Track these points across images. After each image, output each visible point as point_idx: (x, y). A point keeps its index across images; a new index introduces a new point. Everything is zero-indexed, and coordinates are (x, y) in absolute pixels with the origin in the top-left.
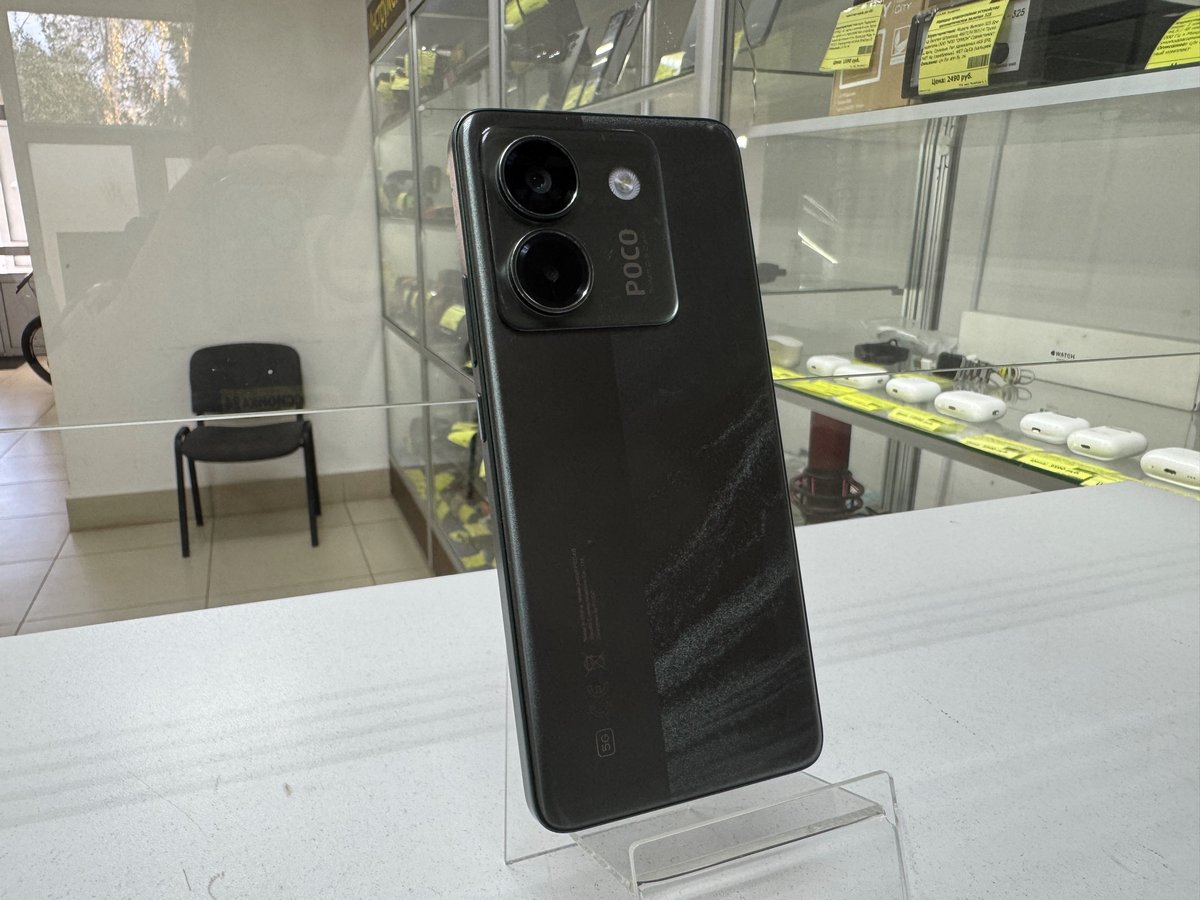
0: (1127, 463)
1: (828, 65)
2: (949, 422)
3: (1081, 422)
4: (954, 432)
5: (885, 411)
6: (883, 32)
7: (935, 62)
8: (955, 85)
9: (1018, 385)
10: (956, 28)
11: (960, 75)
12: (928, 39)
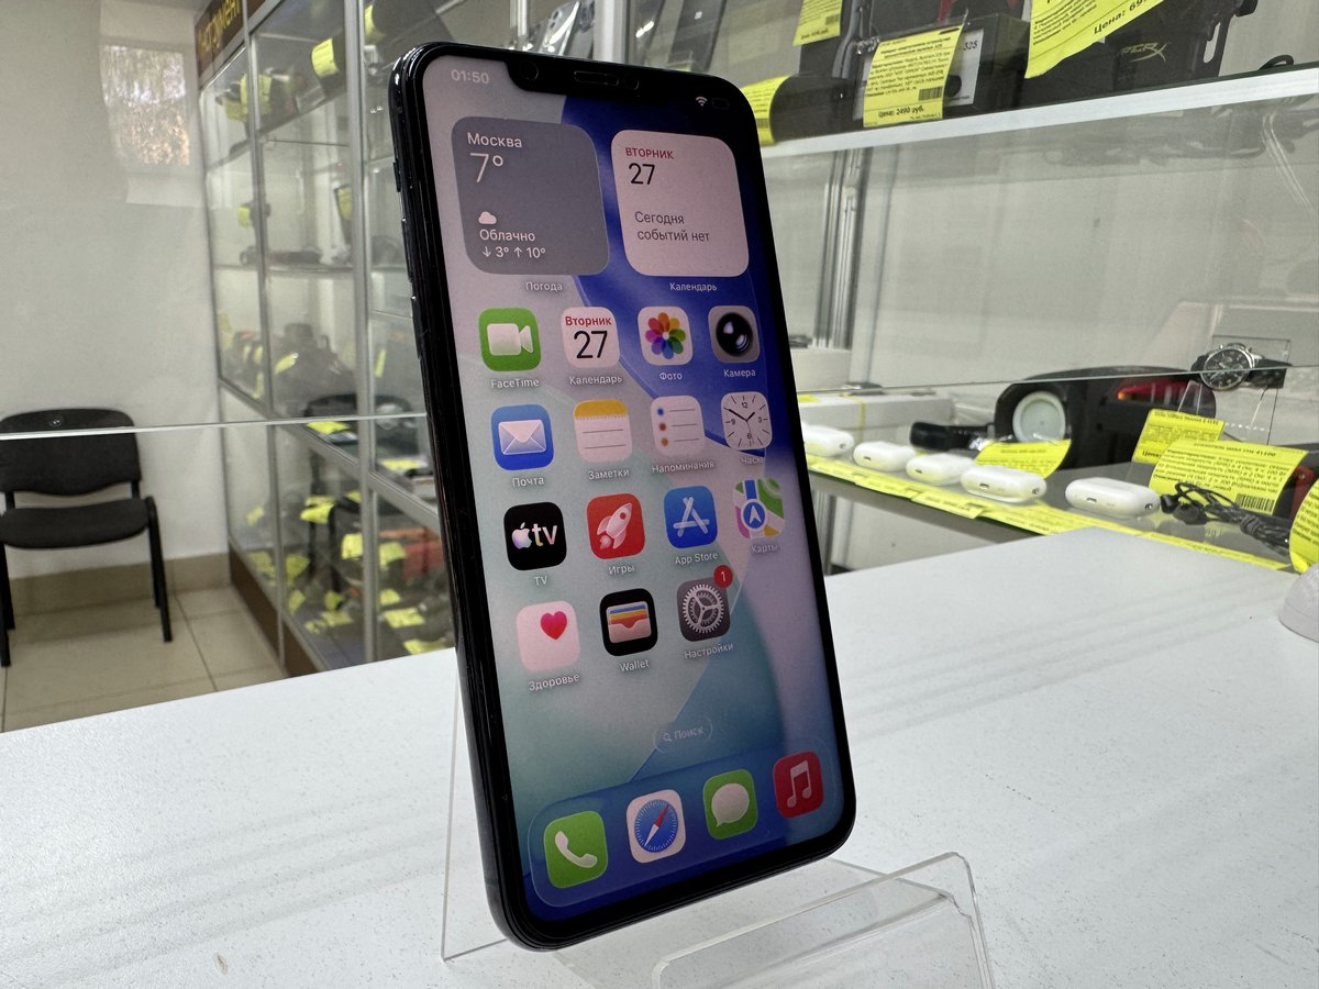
7: (883, 94)
8: (905, 118)
10: (903, 59)
11: (911, 107)
12: (874, 70)
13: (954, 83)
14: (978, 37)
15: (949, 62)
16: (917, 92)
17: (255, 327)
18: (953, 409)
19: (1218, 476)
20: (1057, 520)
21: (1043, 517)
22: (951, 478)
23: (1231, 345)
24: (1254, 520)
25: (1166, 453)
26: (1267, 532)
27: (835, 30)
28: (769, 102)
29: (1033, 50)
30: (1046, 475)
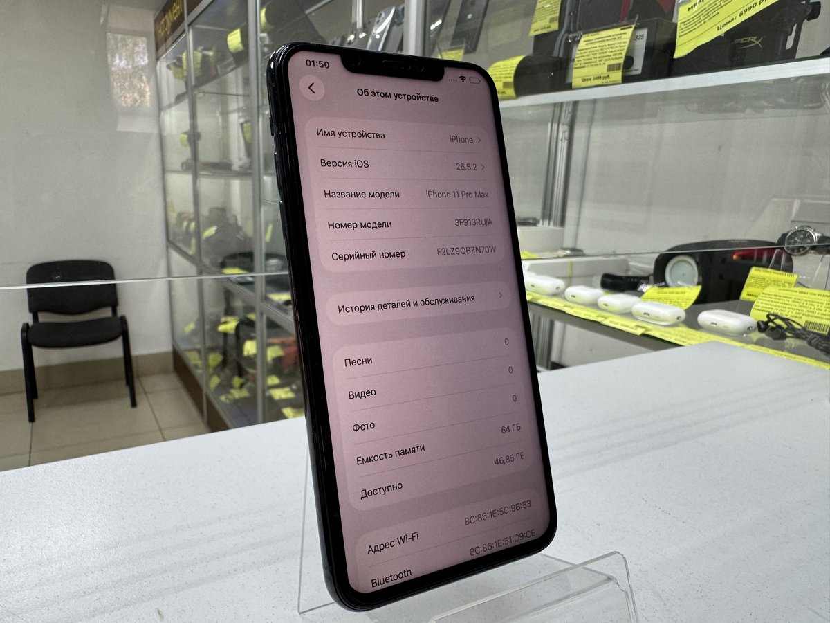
7: (584, 67)
8: (598, 82)
10: (596, 45)
11: (602, 76)
12: (578, 52)
13: (629, 61)
14: (644, 32)
15: (626, 48)
16: (606, 65)
17: (190, 208)
18: (628, 265)
19: (794, 309)
20: (692, 336)
21: (683, 335)
22: (627, 309)
23: (802, 226)
24: (816, 337)
25: (761, 294)
26: (824, 345)
27: (555, 26)
28: (513, 72)
29: (679, 41)
30: (686, 308)
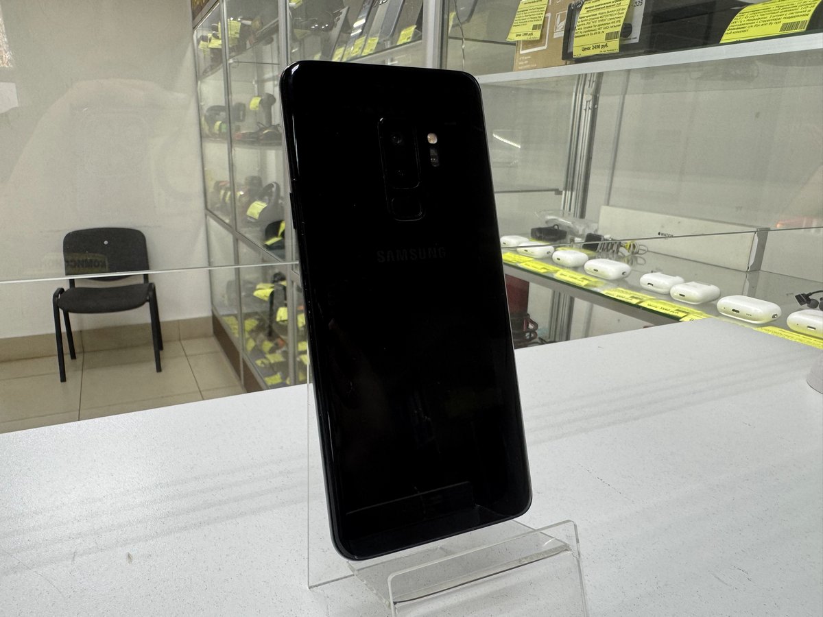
0: (708, 305)
1: (512, 37)
2: (593, 280)
3: (678, 279)
4: (595, 287)
5: (551, 273)
6: (549, 15)
7: (584, 35)
8: (597, 52)
9: (637, 255)
10: (598, 12)
11: (601, 44)
12: (579, 20)
13: (627, 29)
15: (624, 15)
16: (605, 34)
